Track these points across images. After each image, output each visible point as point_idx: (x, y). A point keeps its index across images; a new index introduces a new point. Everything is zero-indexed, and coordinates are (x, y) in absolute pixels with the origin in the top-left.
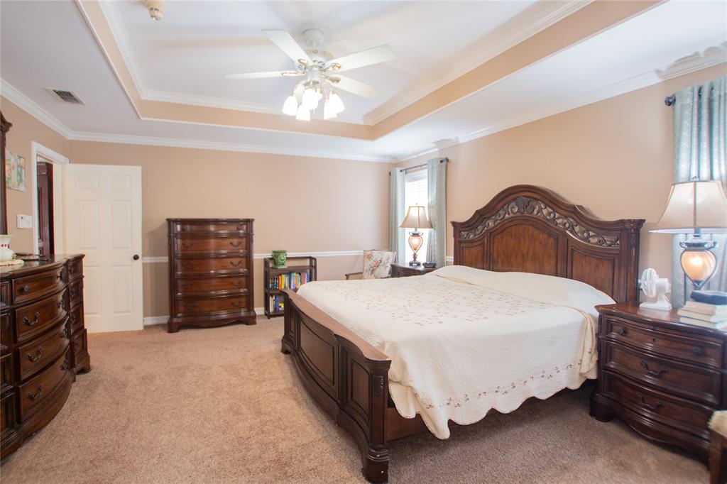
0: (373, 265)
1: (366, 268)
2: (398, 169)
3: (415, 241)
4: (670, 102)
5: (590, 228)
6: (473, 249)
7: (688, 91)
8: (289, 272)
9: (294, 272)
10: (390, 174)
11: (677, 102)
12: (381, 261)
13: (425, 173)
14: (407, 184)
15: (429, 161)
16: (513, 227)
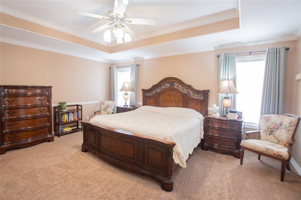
0: (105, 107)
1: (102, 108)
2: (115, 67)
3: (126, 97)
4: (218, 56)
5: (194, 92)
6: (151, 100)
7: (223, 54)
8: (68, 113)
9: (70, 113)
10: (110, 68)
11: (220, 57)
12: (109, 105)
13: (129, 69)
14: (118, 73)
15: (131, 65)
16: (168, 92)
